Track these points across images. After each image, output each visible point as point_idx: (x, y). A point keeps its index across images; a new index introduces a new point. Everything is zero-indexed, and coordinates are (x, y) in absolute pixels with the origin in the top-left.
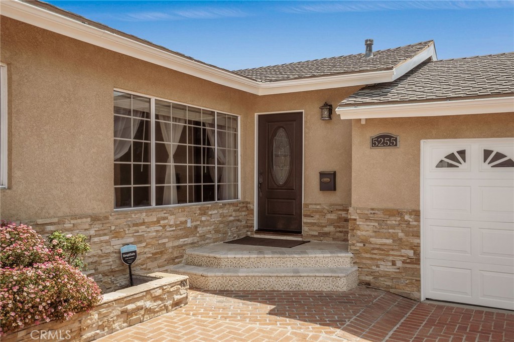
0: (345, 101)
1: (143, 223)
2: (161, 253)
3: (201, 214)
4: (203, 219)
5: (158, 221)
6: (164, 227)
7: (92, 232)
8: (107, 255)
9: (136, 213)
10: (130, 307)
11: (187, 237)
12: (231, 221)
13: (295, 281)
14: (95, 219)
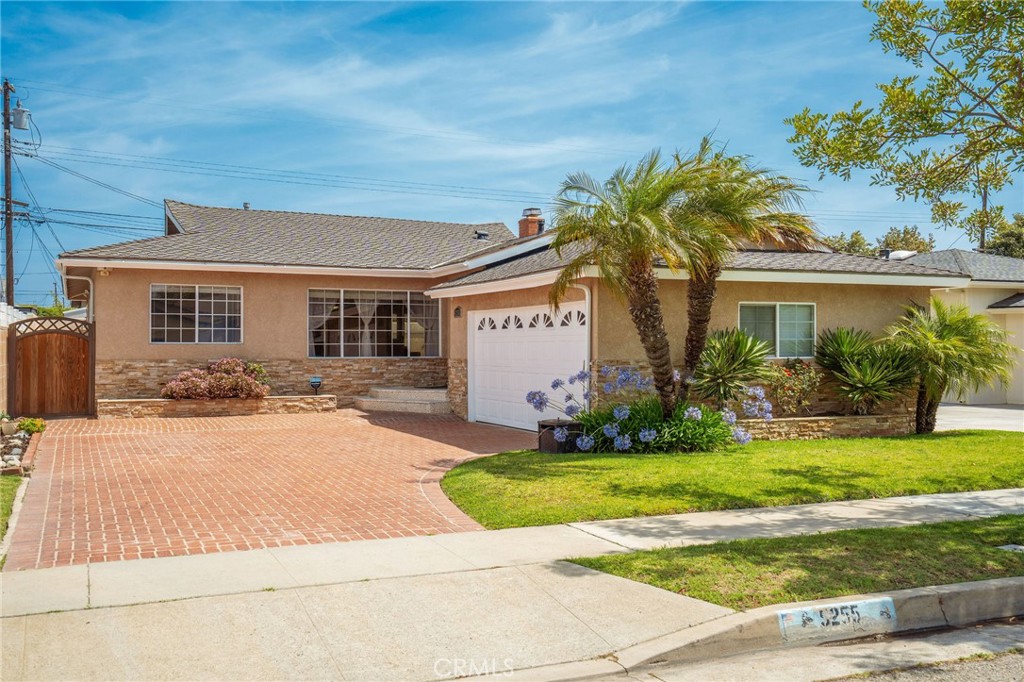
0: (439, 286)
1: (330, 367)
2: (347, 387)
3: (388, 365)
4: (390, 368)
5: (344, 367)
6: (349, 370)
7: (290, 368)
8: (302, 382)
9: (326, 360)
10: (289, 404)
11: (373, 379)
12: (425, 372)
13: (404, 405)
14: (293, 361)
